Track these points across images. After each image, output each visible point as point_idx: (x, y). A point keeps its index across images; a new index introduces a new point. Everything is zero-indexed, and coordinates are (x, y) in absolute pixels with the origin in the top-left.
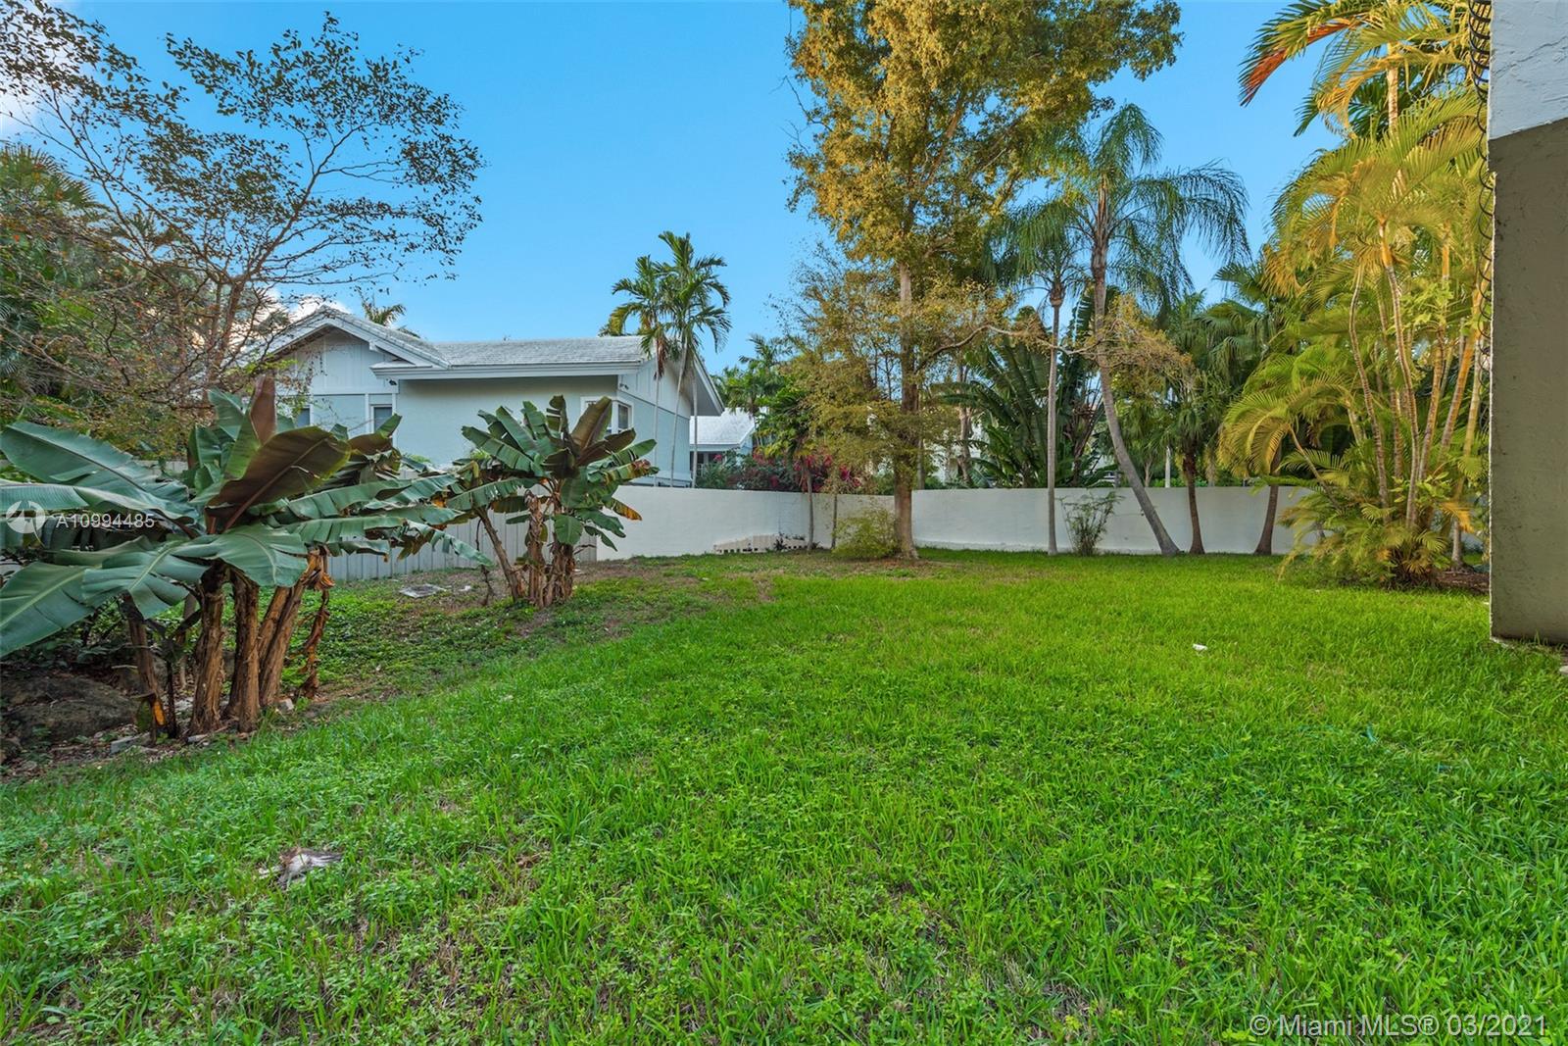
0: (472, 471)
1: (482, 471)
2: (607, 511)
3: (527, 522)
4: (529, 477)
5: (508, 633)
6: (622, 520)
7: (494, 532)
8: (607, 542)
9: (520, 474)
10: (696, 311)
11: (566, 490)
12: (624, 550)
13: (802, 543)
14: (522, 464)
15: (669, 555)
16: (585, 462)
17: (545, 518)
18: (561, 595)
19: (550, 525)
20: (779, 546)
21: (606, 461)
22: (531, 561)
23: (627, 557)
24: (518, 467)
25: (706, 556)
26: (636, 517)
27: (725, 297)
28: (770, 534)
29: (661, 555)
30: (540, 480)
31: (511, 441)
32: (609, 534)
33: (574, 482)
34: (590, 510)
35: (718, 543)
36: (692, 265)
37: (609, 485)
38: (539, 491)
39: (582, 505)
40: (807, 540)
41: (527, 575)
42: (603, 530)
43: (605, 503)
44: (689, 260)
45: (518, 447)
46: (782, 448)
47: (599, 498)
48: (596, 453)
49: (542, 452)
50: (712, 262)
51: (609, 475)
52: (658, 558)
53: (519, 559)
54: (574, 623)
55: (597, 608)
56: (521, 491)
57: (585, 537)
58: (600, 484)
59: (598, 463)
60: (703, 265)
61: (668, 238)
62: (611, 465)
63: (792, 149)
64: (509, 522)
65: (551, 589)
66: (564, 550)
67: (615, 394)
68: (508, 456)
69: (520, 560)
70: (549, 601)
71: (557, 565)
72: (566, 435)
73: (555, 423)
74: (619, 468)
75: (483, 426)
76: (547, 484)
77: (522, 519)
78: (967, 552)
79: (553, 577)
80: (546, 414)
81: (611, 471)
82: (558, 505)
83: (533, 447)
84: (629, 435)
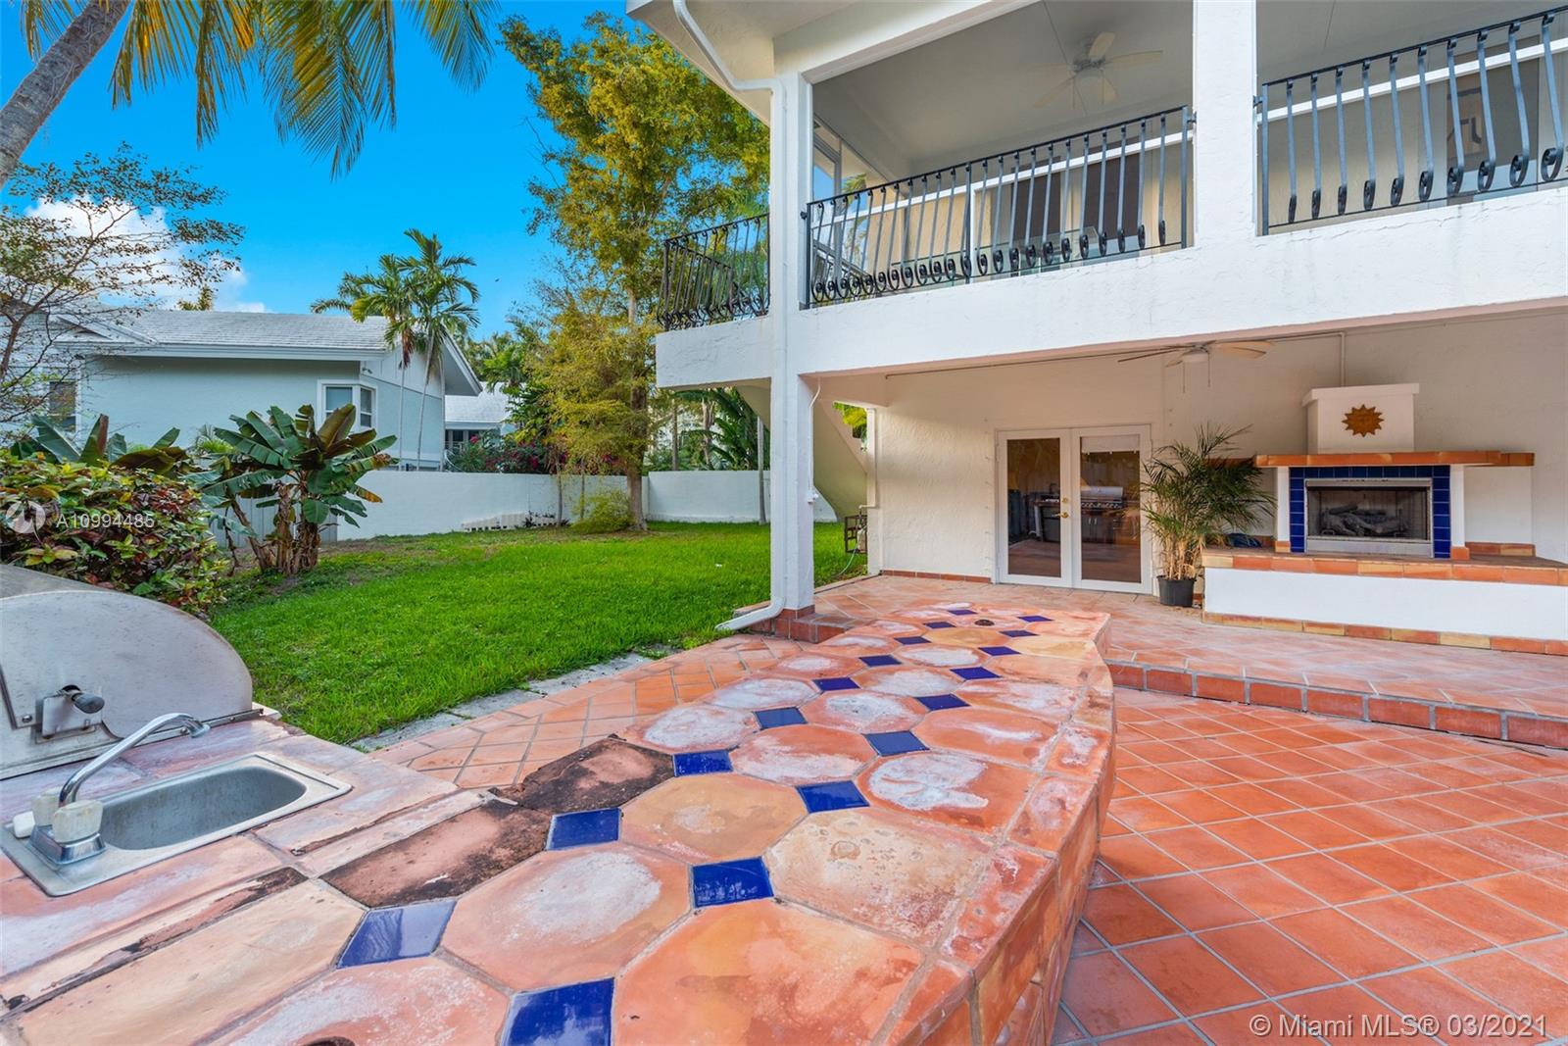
0: (223, 464)
1: (232, 464)
2: (349, 496)
3: (277, 506)
4: (278, 469)
5: (260, 594)
6: (364, 502)
7: (243, 515)
8: (350, 521)
9: (270, 467)
10: (445, 306)
11: (312, 479)
12: (366, 529)
13: (552, 521)
14: (272, 459)
15: (413, 534)
16: (330, 456)
17: (293, 502)
18: (307, 564)
19: (297, 508)
20: (529, 523)
21: (350, 454)
22: (281, 537)
23: (369, 536)
24: (268, 462)
25: (453, 534)
26: (377, 499)
27: (474, 294)
28: (519, 512)
29: (406, 534)
30: (287, 472)
31: (261, 440)
32: (352, 514)
33: (320, 473)
34: (336, 495)
35: (465, 522)
36: (440, 262)
37: (353, 474)
38: (286, 480)
39: (328, 492)
40: (557, 517)
41: (275, 548)
42: (347, 512)
43: (349, 489)
44: (436, 257)
45: (266, 445)
46: (529, 434)
47: (345, 486)
48: (340, 448)
49: (290, 448)
50: (460, 260)
51: (353, 467)
52: (402, 537)
53: (268, 536)
54: (322, 584)
55: (341, 573)
56: (272, 481)
57: (330, 517)
58: (344, 474)
59: (343, 457)
60: (452, 262)
61: (416, 235)
62: (354, 458)
63: (532, 180)
64: (258, 506)
65: (298, 560)
66: (310, 528)
67: (358, 378)
68: (259, 453)
69: (270, 537)
70: (296, 569)
71: (304, 540)
72: (313, 434)
73: (303, 426)
74: (362, 460)
75: (235, 428)
76: (293, 473)
77: (272, 503)
78: (703, 524)
79: (300, 550)
80: (295, 418)
81: (354, 463)
82: (305, 491)
83: (281, 445)
84: (370, 434)
